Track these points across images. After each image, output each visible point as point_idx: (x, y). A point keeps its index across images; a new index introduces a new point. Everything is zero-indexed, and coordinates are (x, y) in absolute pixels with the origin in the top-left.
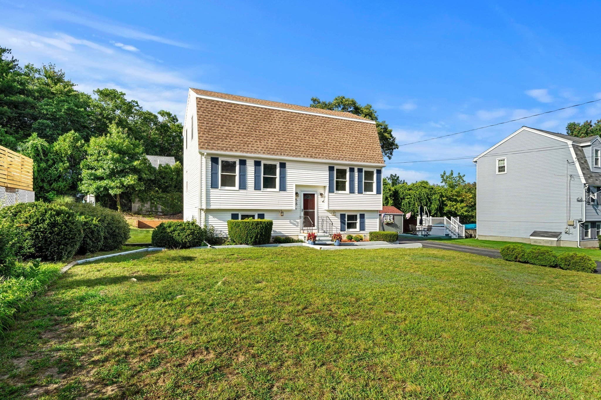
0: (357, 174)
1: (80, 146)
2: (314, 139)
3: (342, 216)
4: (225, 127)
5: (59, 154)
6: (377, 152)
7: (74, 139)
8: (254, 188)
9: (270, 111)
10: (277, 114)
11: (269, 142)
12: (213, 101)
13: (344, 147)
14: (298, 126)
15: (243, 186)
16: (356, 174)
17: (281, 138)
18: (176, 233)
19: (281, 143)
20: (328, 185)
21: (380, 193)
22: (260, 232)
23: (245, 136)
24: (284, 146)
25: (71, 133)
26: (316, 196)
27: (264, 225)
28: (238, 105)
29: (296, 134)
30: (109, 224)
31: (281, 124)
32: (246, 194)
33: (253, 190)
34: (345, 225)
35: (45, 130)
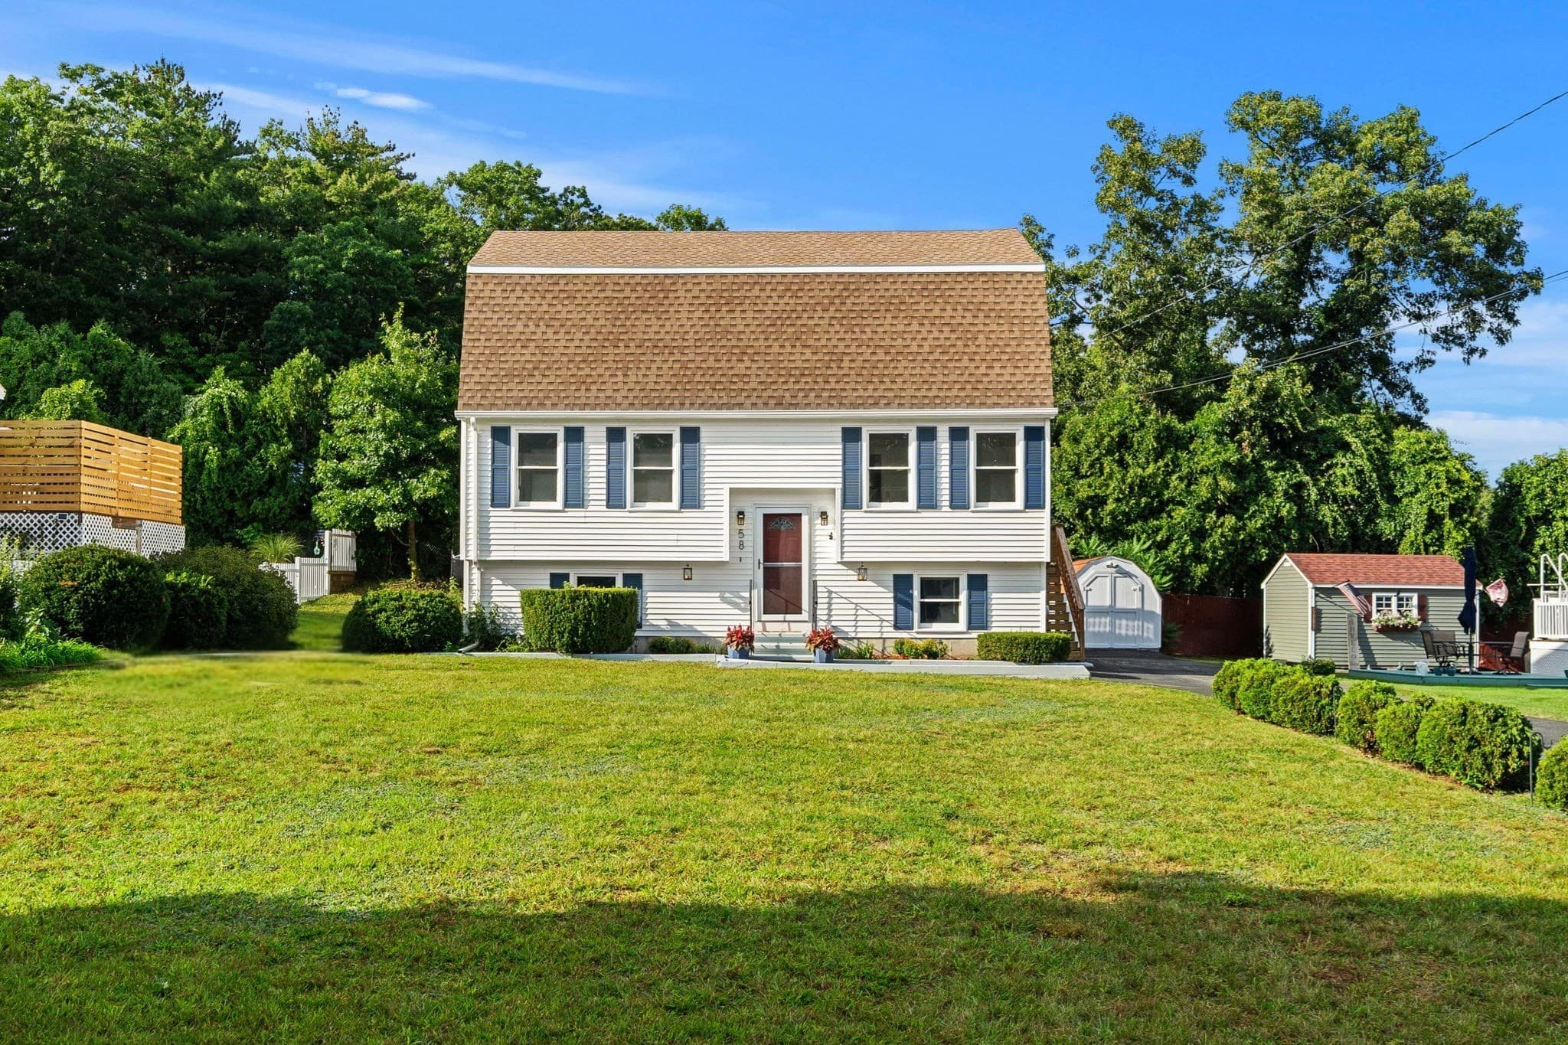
0: (947, 445)
1: (322, 392)
2: (799, 349)
3: (902, 584)
4: (533, 344)
5: (270, 420)
6: (1031, 370)
7: (307, 374)
8: (604, 503)
9: (668, 281)
10: (689, 286)
11: (654, 370)
12: (509, 276)
13: (904, 363)
14: (750, 314)
15: (575, 499)
16: (943, 446)
17: (691, 357)
18: (383, 616)
19: (689, 373)
20: (840, 486)
21: (1042, 507)
22: (585, 619)
23: (584, 361)
24: (697, 379)
25: (302, 358)
26: (805, 519)
27: (595, 602)
28: (577, 276)
29: (740, 340)
30: (245, 592)
31: (698, 314)
32: (583, 520)
33: (605, 509)
34: (911, 608)
35: (296, 331)
